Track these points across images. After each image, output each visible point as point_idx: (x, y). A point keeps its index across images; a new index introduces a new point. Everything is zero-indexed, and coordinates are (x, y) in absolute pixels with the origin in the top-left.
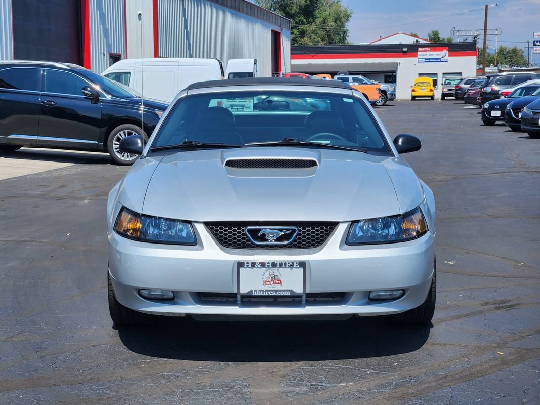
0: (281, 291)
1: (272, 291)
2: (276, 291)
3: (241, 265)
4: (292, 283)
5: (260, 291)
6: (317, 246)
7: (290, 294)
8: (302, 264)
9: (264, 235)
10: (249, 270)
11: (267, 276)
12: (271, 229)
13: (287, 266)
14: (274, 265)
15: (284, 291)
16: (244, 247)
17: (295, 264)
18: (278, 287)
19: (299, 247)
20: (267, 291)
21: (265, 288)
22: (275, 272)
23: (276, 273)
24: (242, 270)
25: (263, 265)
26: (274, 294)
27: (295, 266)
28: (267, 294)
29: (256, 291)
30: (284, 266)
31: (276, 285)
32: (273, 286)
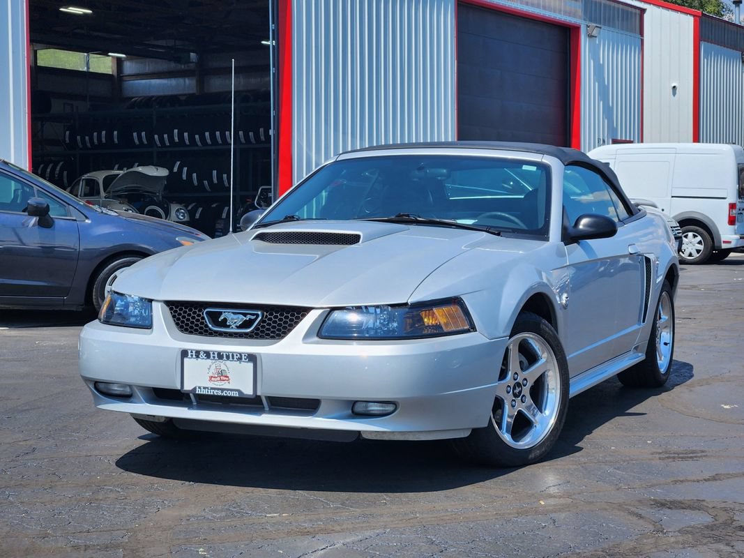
0: (228, 390)
1: (218, 389)
2: (223, 390)
3: (184, 353)
4: (240, 381)
5: (205, 388)
7: (237, 395)
8: (252, 358)
9: (225, 320)
10: (194, 360)
11: (213, 371)
12: (234, 313)
13: (235, 359)
14: (220, 356)
15: (231, 390)
16: (201, 334)
17: (243, 357)
18: (226, 385)
20: (212, 389)
21: (211, 385)
22: (223, 365)
23: (223, 367)
24: (186, 360)
25: (208, 354)
26: (220, 393)
27: (243, 360)
28: (212, 393)
29: (200, 388)
30: (231, 359)
31: (223, 382)
32: (220, 383)
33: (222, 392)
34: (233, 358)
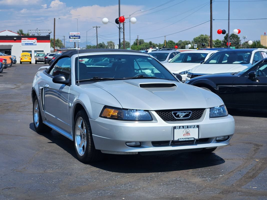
0: (190, 138)
1: (187, 138)
2: (188, 138)
3: (175, 128)
4: (194, 134)
5: (182, 139)
6: (199, 119)
7: (193, 139)
8: (198, 126)
10: (178, 130)
11: (185, 132)
12: (181, 112)
13: (193, 127)
14: (188, 127)
15: (191, 138)
16: (172, 121)
17: (195, 126)
18: (189, 137)
19: (193, 119)
20: (185, 138)
21: (184, 137)
22: (188, 130)
23: (188, 131)
24: (175, 130)
25: (183, 127)
26: (187, 140)
27: (195, 127)
28: (185, 140)
29: (180, 139)
30: (191, 127)
31: (188, 136)
32: (187, 136)
33: (188, 139)
34: (192, 127)
